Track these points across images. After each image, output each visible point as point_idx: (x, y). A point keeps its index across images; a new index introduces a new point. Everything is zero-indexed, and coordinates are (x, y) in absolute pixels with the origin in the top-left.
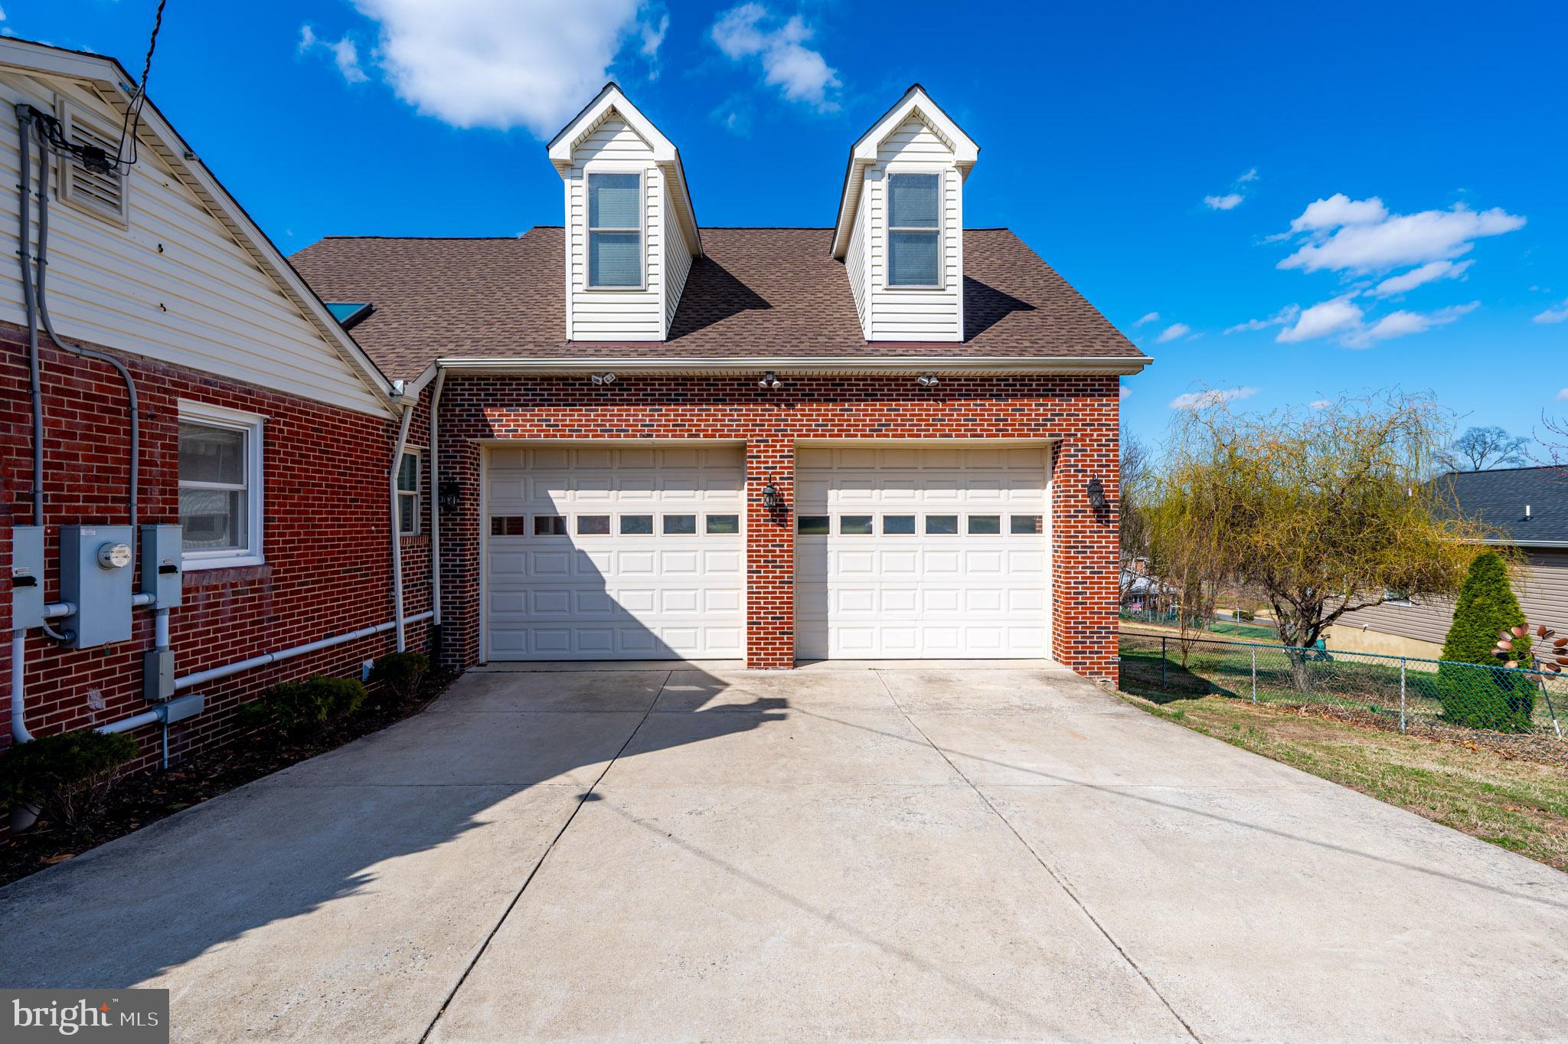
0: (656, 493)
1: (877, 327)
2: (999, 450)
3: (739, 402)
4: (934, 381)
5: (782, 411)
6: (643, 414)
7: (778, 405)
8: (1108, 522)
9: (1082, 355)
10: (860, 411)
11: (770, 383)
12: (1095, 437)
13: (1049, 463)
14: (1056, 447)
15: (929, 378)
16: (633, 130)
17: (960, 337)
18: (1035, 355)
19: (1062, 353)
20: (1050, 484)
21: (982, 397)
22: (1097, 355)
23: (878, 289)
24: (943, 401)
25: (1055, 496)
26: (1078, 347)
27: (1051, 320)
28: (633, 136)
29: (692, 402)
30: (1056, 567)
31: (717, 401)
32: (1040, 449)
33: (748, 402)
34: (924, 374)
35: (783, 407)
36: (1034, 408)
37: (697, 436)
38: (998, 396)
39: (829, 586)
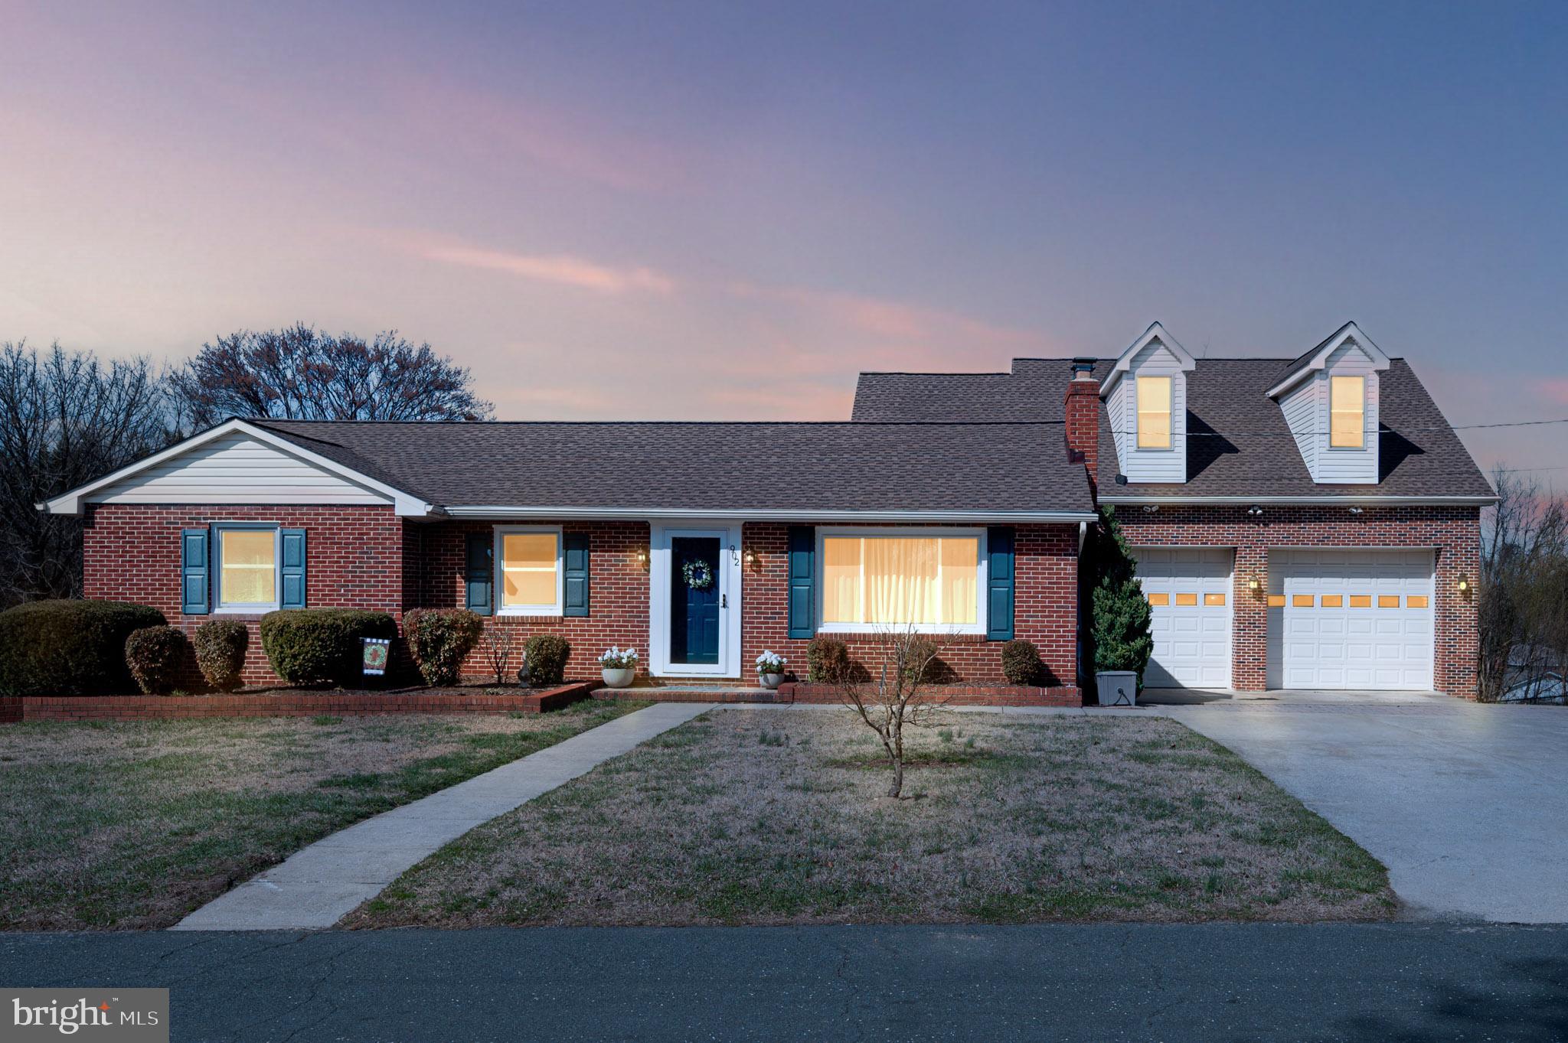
0: (1172, 579)
1: (1323, 474)
2: (1400, 552)
3: (1234, 522)
4: (1360, 511)
5: (1261, 528)
6: (1172, 529)
7: (1258, 525)
8: (1471, 600)
9: (1456, 495)
10: (1313, 529)
11: (1255, 511)
12: (1463, 546)
13: (1433, 564)
14: (1438, 552)
15: (1356, 508)
16: (1167, 348)
17: (1376, 481)
18: (1426, 495)
19: (1443, 492)
20: (1434, 575)
21: (1390, 520)
22: (1465, 495)
23: (1324, 450)
24: (1365, 522)
25: (1437, 584)
26: (1453, 488)
27: (1436, 464)
28: (1166, 352)
29: (1203, 522)
30: (1437, 630)
31: (1219, 522)
32: (1428, 552)
33: (1239, 522)
34: (1353, 507)
35: (1261, 525)
36: (1423, 527)
37: (1207, 544)
38: (1401, 520)
39: (1284, 641)
